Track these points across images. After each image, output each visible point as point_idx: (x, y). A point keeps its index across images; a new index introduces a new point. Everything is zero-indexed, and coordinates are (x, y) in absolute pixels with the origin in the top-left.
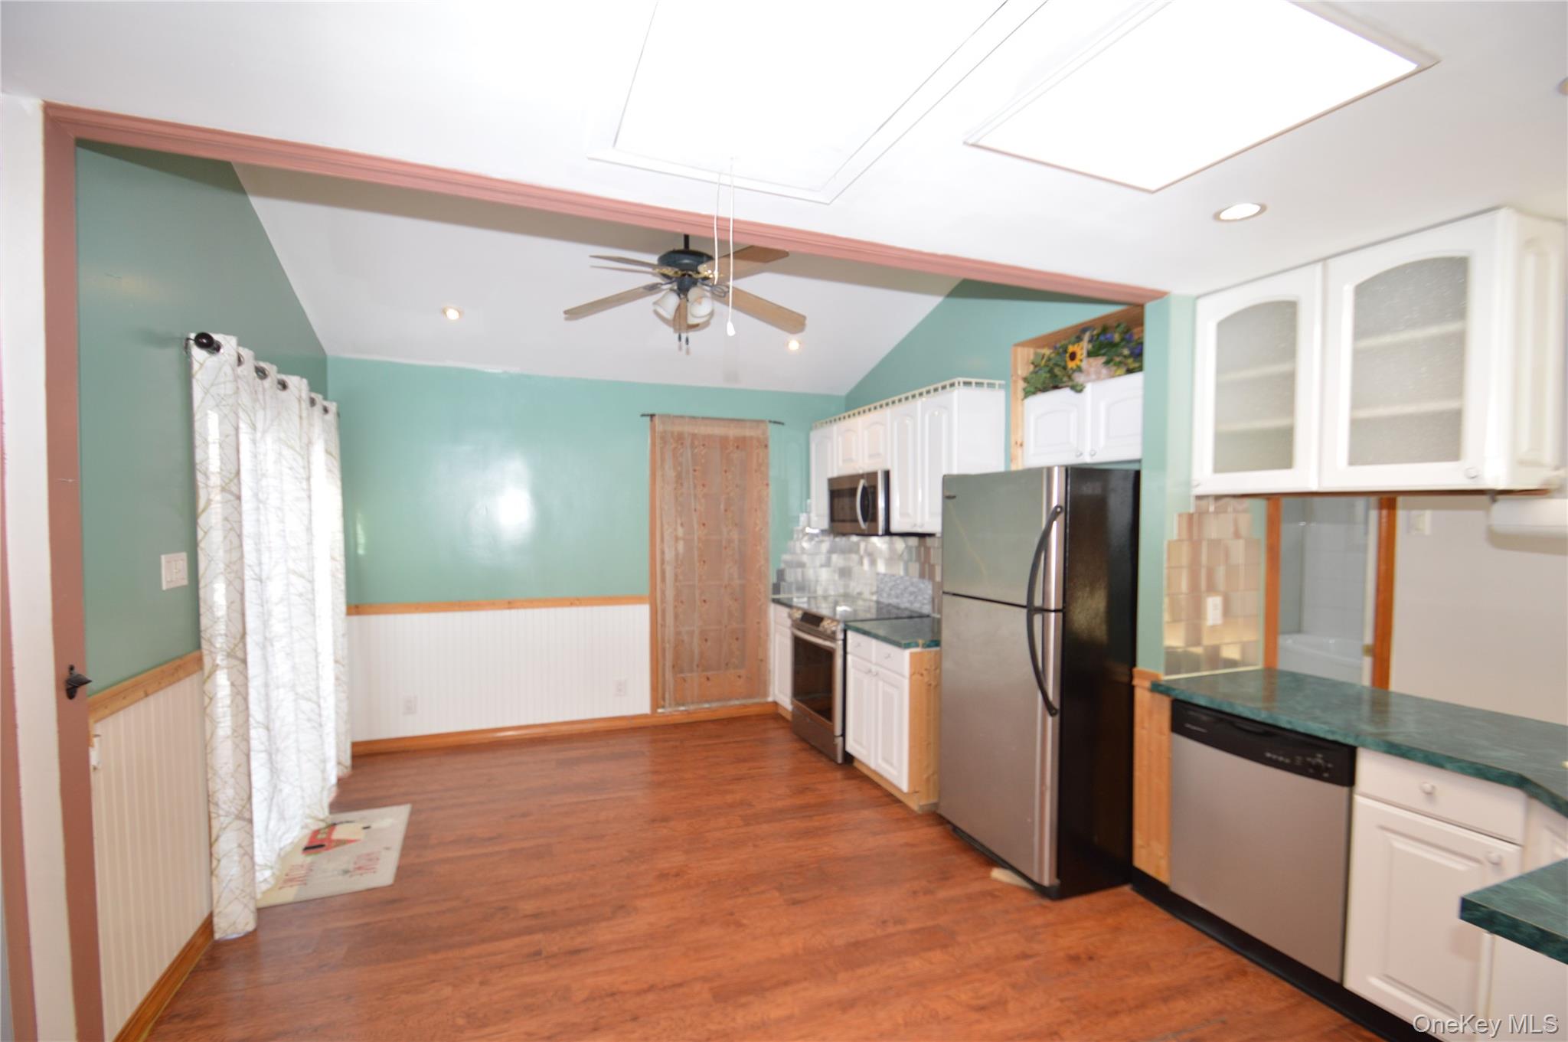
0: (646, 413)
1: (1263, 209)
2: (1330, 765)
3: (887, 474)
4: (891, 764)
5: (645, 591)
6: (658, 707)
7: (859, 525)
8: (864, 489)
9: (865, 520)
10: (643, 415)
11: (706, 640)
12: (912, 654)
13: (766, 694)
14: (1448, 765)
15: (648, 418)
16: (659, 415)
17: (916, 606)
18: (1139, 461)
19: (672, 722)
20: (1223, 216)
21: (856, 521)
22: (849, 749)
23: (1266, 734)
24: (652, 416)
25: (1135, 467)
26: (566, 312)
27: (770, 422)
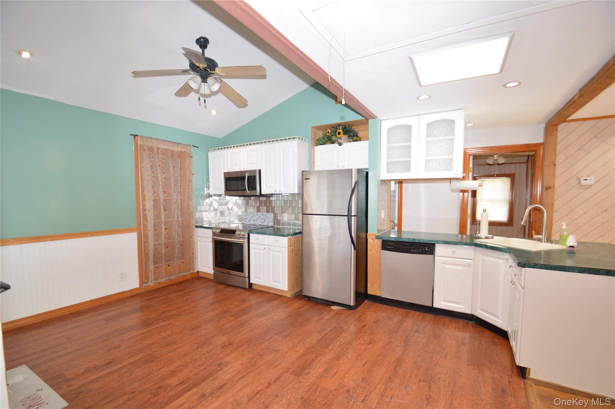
0: (133, 134)
1: (430, 97)
2: (429, 250)
3: (260, 171)
4: (279, 282)
5: (135, 226)
6: (143, 284)
7: (247, 192)
8: (248, 177)
9: (249, 190)
10: (131, 135)
11: (167, 247)
12: (288, 239)
13: (193, 269)
14: (459, 244)
15: (133, 136)
16: (140, 136)
17: (265, 223)
18: (368, 169)
19: (151, 289)
20: (420, 98)
21: (246, 190)
22: (251, 282)
23: (411, 245)
24: (135, 136)
25: (367, 170)
26: (133, 73)
27: (193, 146)
